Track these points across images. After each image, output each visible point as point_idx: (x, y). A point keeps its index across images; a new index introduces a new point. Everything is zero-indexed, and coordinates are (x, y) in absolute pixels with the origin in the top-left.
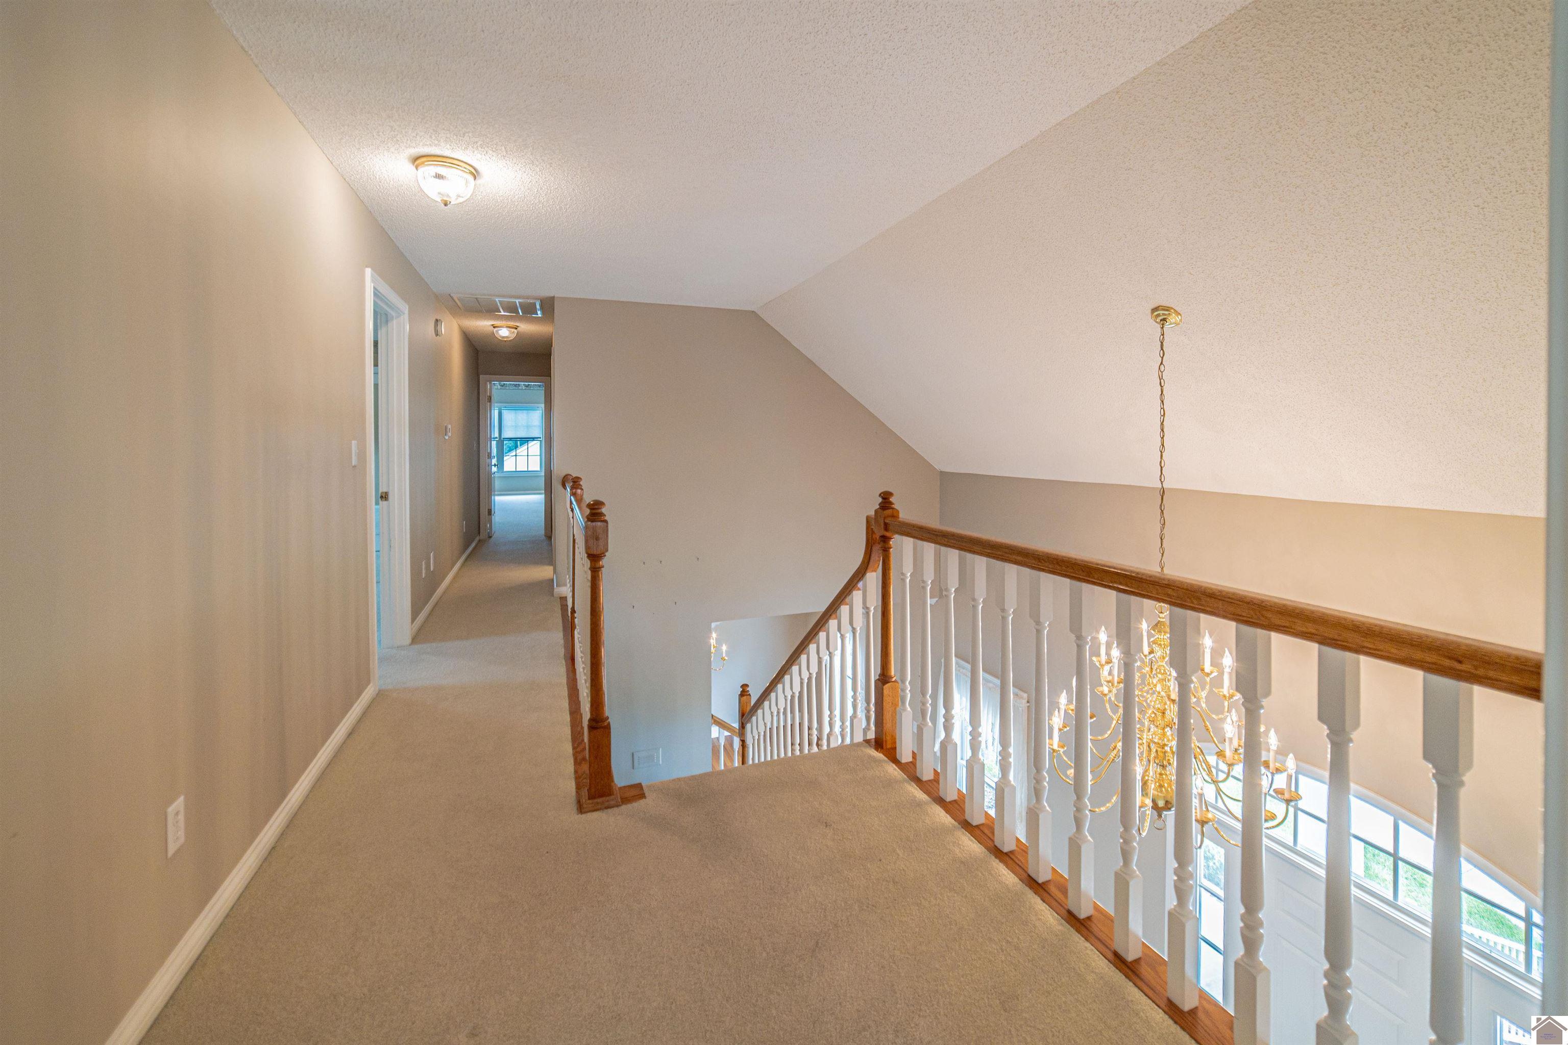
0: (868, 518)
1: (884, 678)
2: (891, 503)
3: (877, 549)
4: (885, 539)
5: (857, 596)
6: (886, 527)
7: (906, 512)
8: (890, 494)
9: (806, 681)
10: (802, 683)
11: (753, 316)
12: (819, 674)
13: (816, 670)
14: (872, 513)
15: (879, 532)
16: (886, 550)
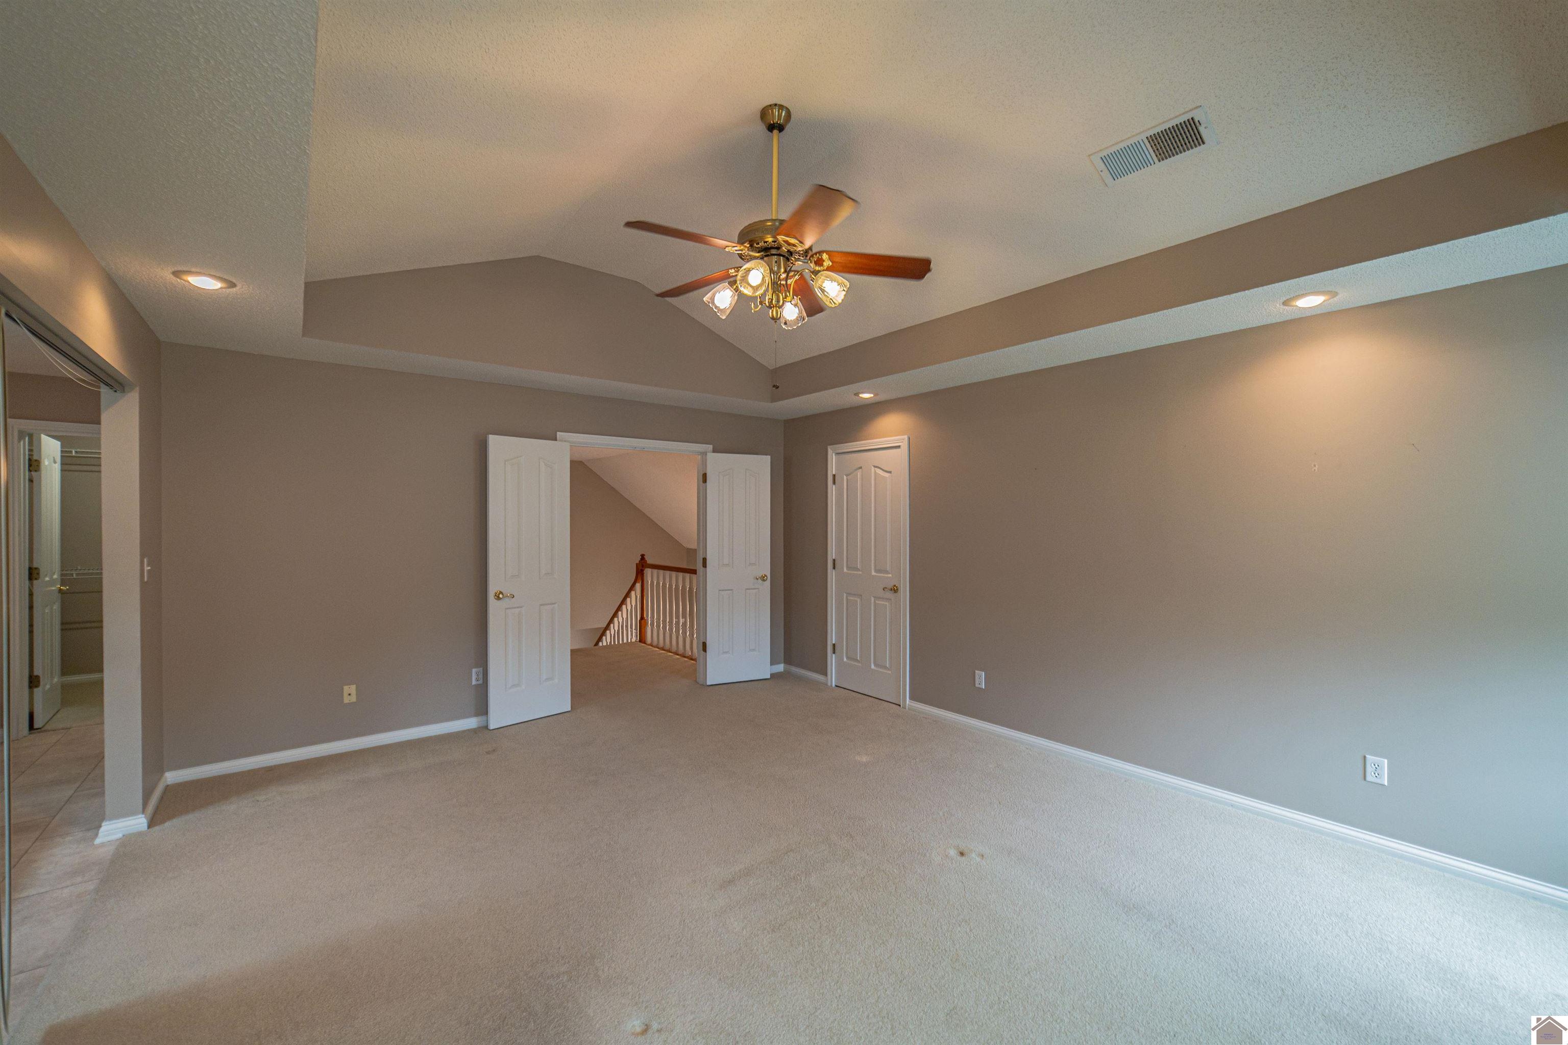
0: (637, 564)
1: (642, 618)
2: (644, 558)
3: (639, 577)
4: (642, 571)
5: (633, 593)
6: (643, 566)
7: (650, 560)
8: (644, 555)
9: (613, 635)
10: (611, 636)
11: (581, 462)
12: (618, 630)
13: (622, 620)
14: (638, 562)
15: (640, 568)
16: (642, 575)
